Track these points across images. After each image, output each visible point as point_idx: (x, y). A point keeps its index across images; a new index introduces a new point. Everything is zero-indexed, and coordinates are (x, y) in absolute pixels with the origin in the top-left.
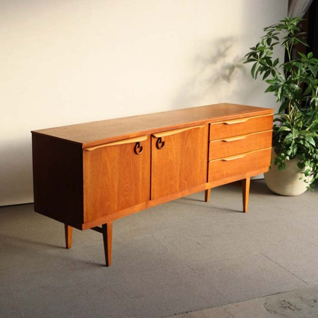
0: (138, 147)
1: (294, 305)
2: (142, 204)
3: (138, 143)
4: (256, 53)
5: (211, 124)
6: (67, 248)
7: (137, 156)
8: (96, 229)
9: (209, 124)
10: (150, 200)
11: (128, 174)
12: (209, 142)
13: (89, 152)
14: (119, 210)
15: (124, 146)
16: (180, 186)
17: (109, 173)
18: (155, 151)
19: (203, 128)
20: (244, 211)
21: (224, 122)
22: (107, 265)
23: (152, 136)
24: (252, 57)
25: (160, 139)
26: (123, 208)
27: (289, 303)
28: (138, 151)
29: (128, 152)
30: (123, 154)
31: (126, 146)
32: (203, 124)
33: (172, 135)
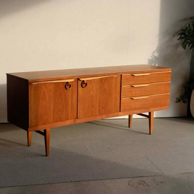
0: (68, 85)
1: (146, 183)
2: (72, 120)
3: (67, 83)
4: (185, 33)
5: (123, 75)
6: (28, 146)
7: (67, 90)
8: (39, 132)
9: (121, 75)
10: (77, 118)
12: (121, 86)
13: (33, 85)
14: (54, 122)
15: (58, 84)
16: (99, 112)
18: (80, 88)
19: (117, 77)
20: (150, 134)
21: (132, 74)
22: (47, 155)
23: (78, 79)
24: (183, 36)
25: (83, 81)
26: (57, 121)
27: (144, 182)
28: (68, 87)
29: (61, 87)
30: (57, 89)
31: (59, 84)
32: (117, 75)
33: (93, 79)
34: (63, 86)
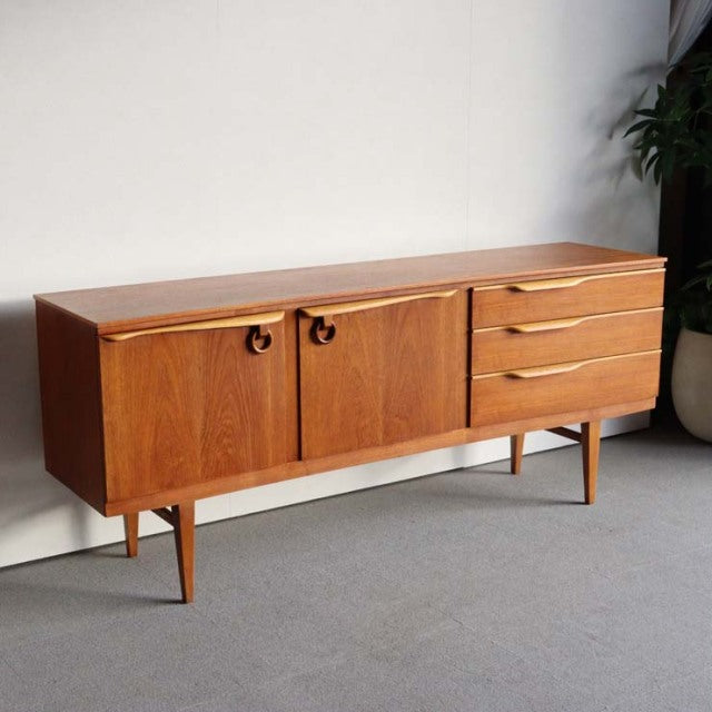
0: (257, 338)
3: (255, 329)
5: (475, 289)
7: (255, 356)
9: (470, 291)
10: (300, 460)
11: (230, 396)
12: (470, 332)
13: (116, 344)
14: (207, 477)
16: (386, 433)
17: (177, 391)
18: (308, 350)
19: (452, 298)
20: (587, 502)
22: (184, 600)
23: (299, 314)
25: (320, 319)
26: (219, 474)
28: (257, 345)
29: (231, 346)
30: (215, 352)
31: (222, 335)
32: (453, 289)
33: (359, 312)
34: (237, 341)
